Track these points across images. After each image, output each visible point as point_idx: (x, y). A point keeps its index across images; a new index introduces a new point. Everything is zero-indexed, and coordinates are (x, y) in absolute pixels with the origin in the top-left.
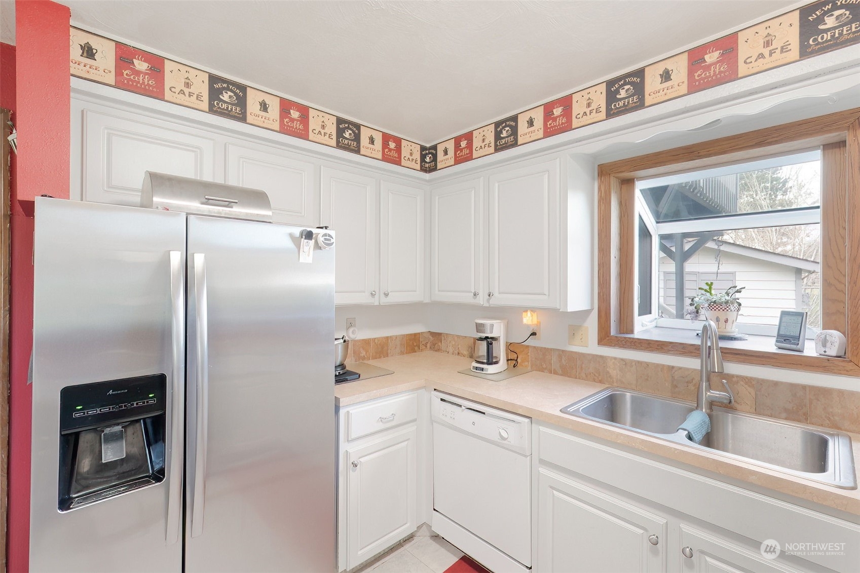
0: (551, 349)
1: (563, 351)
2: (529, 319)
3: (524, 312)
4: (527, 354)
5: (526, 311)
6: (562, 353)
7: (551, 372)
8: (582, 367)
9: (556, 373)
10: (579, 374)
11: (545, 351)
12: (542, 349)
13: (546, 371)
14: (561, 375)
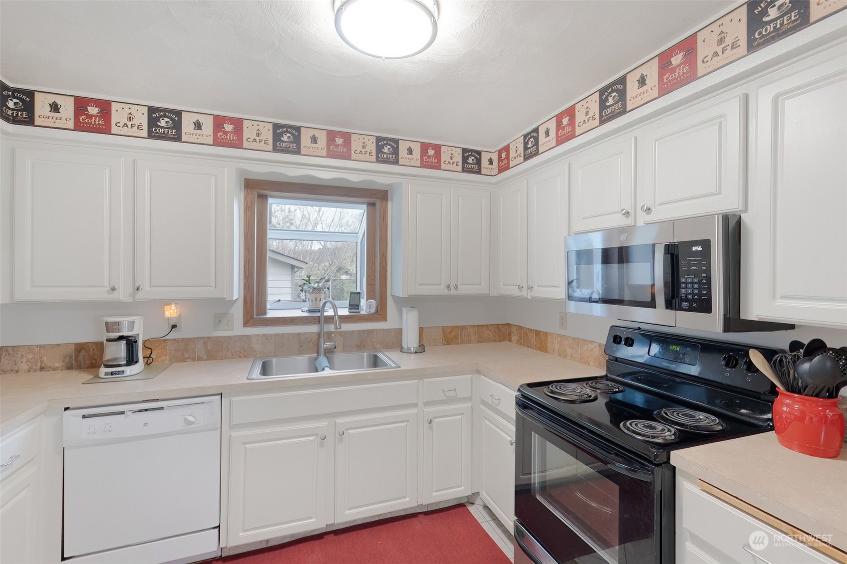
0: (195, 338)
1: (208, 338)
2: (171, 312)
3: (166, 305)
4: (164, 348)
5: (170, 304)
6: (206, 340)
7: (194, 360)
8: (228, 348)
9: (200, 359)
10: (225, 355)
11: (187, 342)
12: (183, 340)
13: (189, 360)
14: (206, 360)
